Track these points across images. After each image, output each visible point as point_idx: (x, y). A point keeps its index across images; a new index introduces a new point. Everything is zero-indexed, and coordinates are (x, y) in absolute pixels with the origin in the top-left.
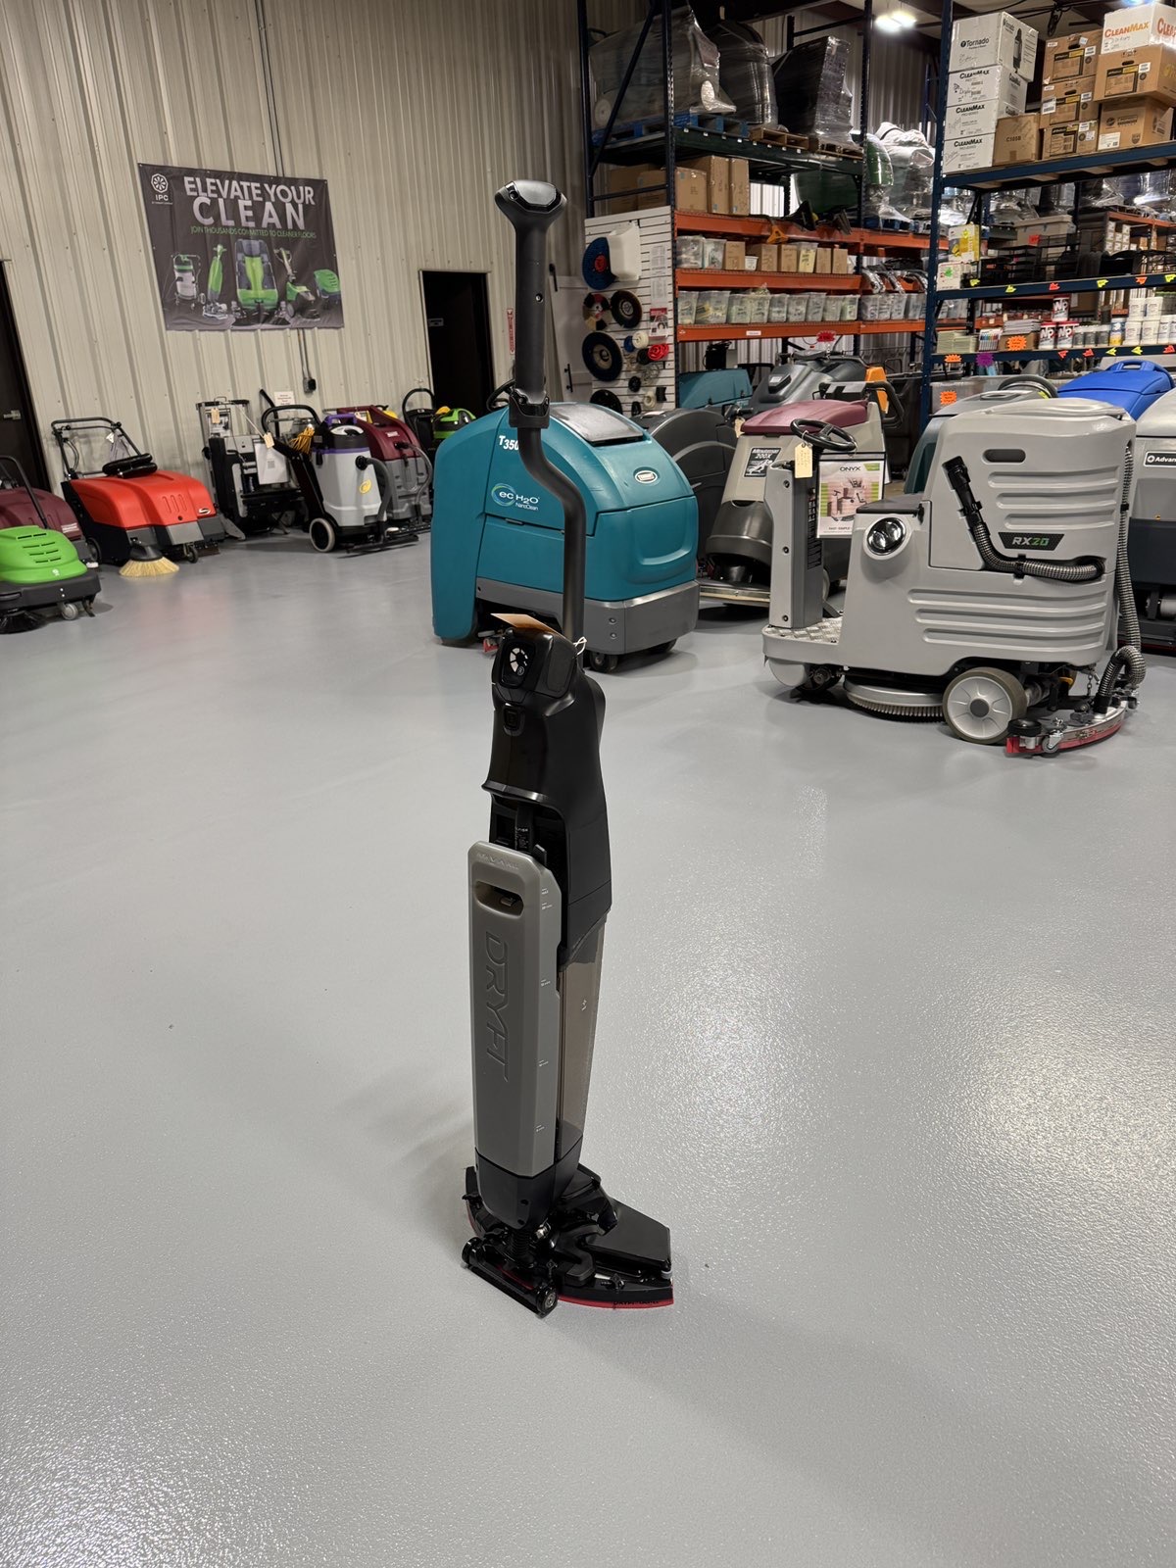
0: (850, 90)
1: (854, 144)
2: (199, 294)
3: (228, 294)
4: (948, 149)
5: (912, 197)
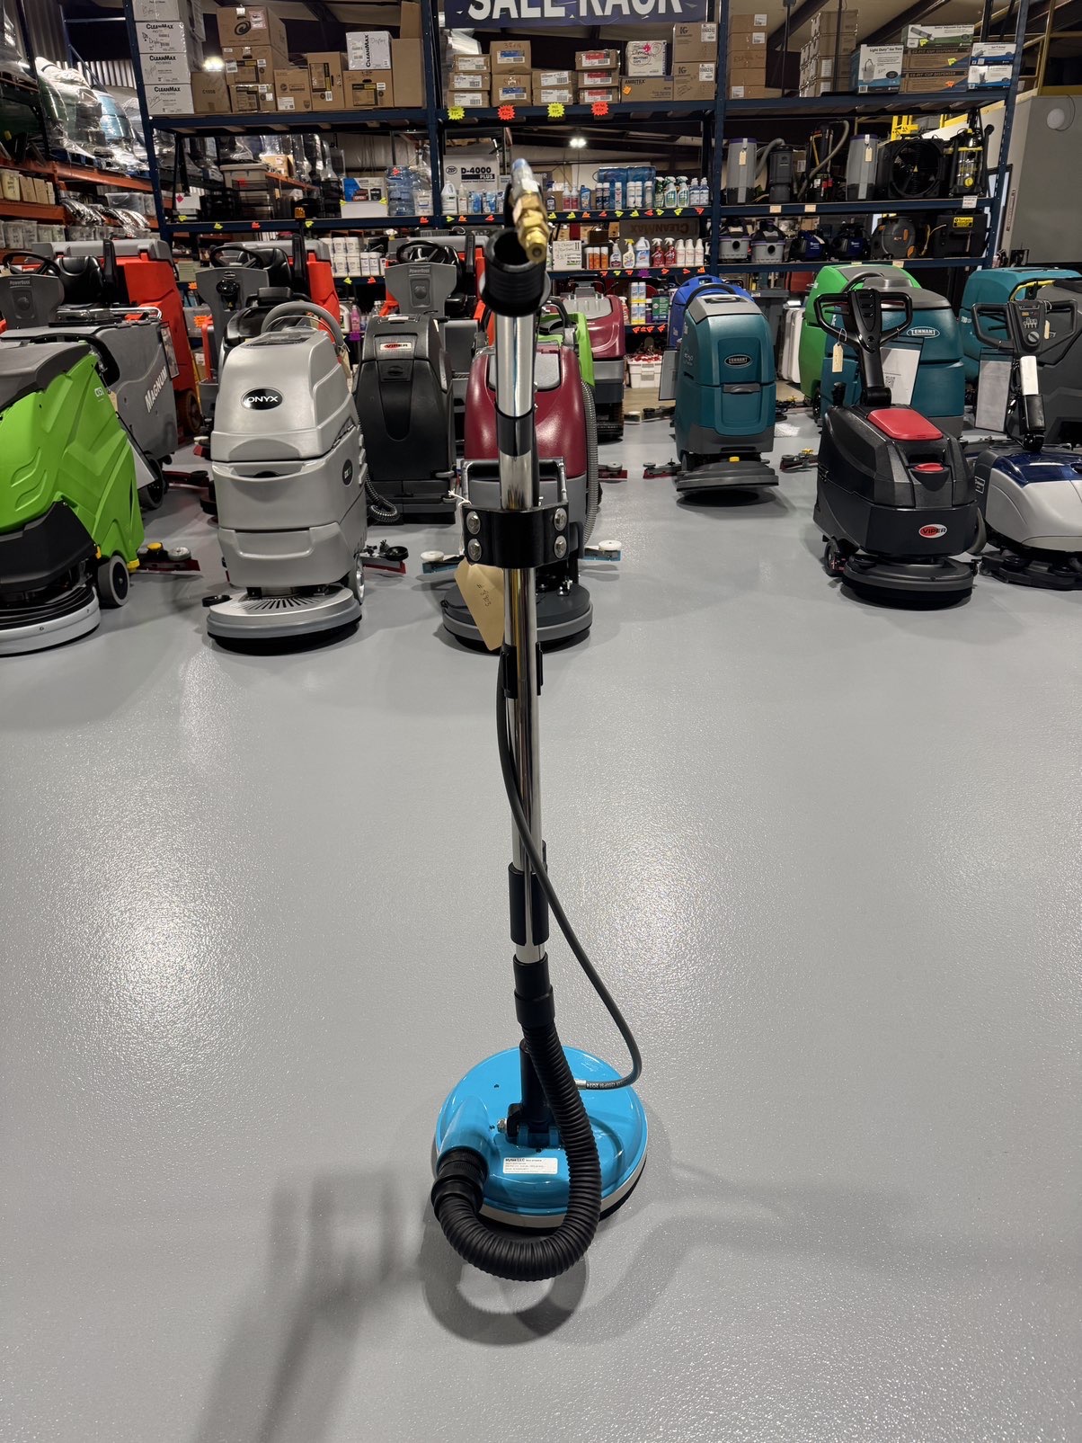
1: (27, 76)
4: (149, 92)
5: (87, 134)
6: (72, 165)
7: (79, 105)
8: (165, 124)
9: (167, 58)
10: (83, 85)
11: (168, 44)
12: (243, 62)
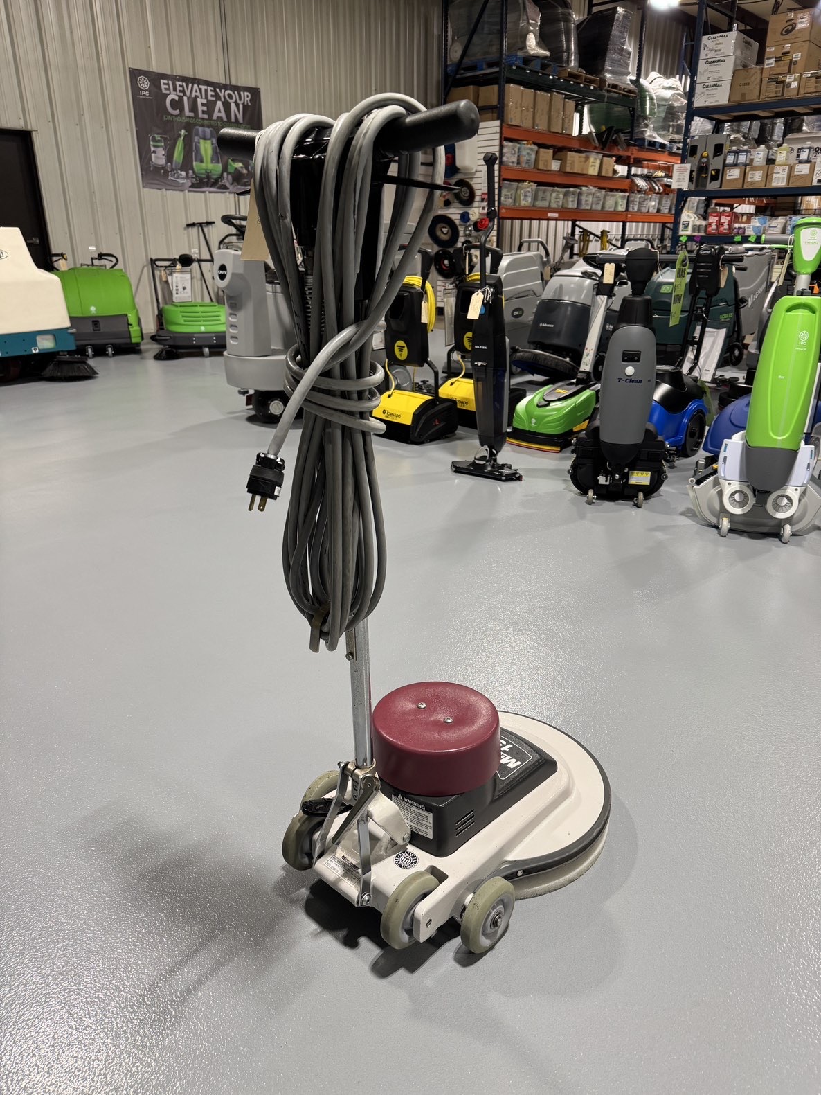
0: (630, 47)
1: (631, 85)
2: (167, 163)
3: (186, 165)
4: (699, 89)
5: (669, 126)
6: (647, 149)
7: (669, 105)
8: (705, 112)
9: (719, 61)
10: (678, 89)
11: (720, 50)
12: (781, 57)
